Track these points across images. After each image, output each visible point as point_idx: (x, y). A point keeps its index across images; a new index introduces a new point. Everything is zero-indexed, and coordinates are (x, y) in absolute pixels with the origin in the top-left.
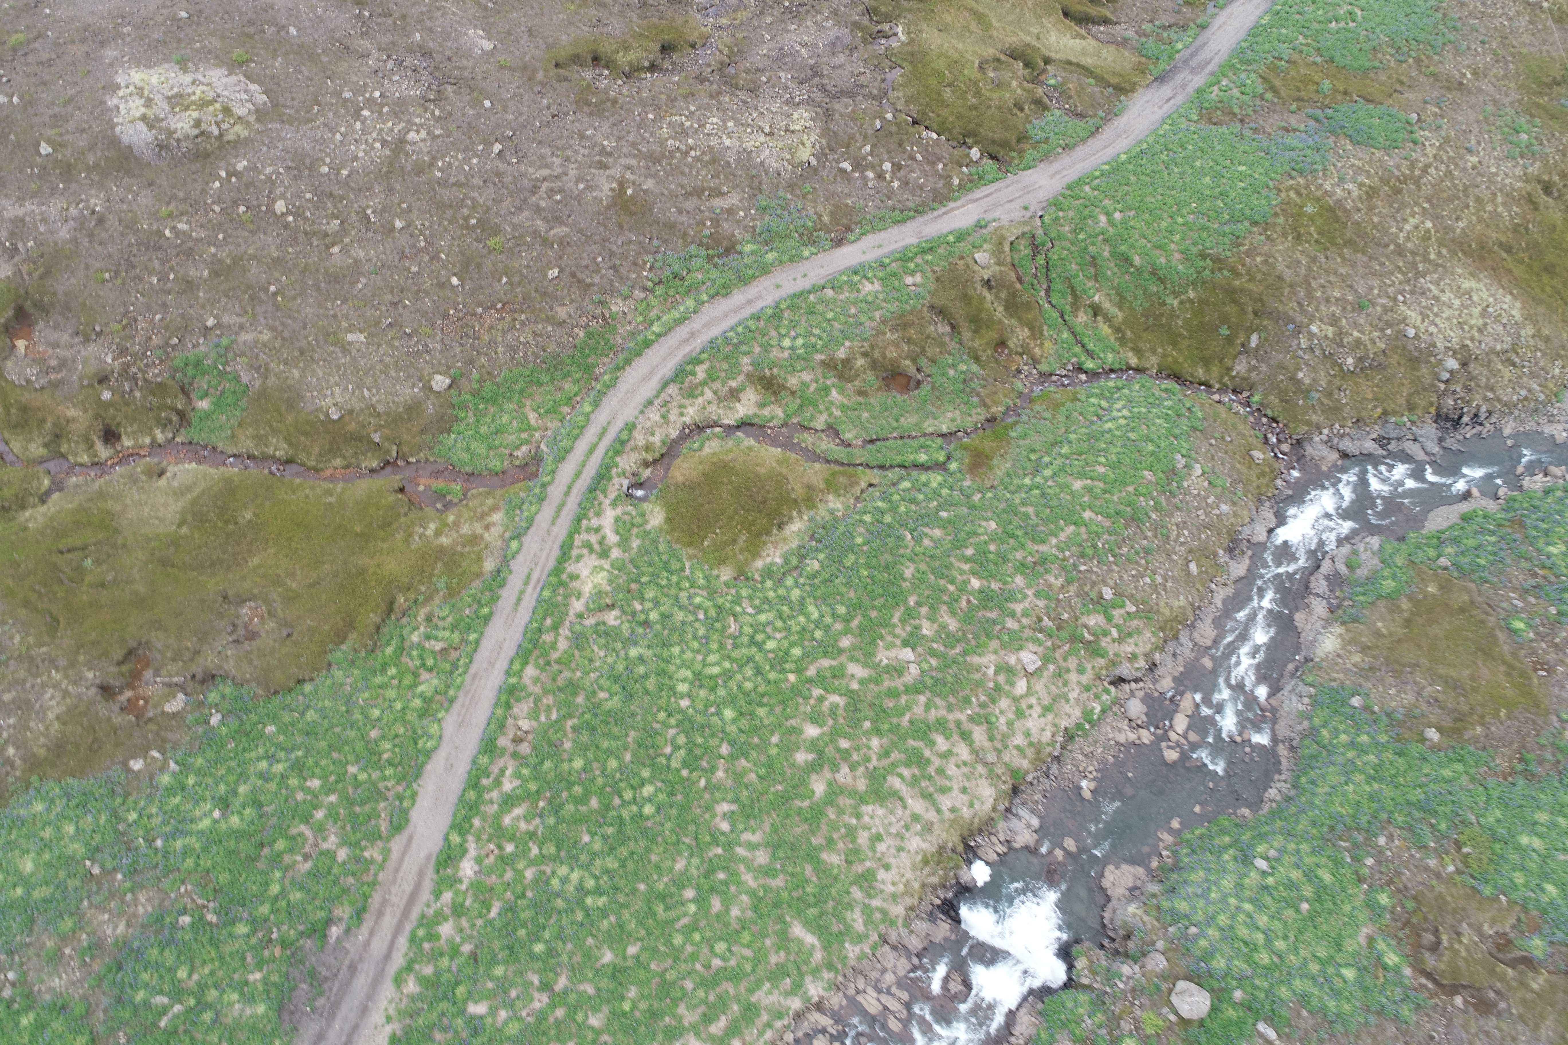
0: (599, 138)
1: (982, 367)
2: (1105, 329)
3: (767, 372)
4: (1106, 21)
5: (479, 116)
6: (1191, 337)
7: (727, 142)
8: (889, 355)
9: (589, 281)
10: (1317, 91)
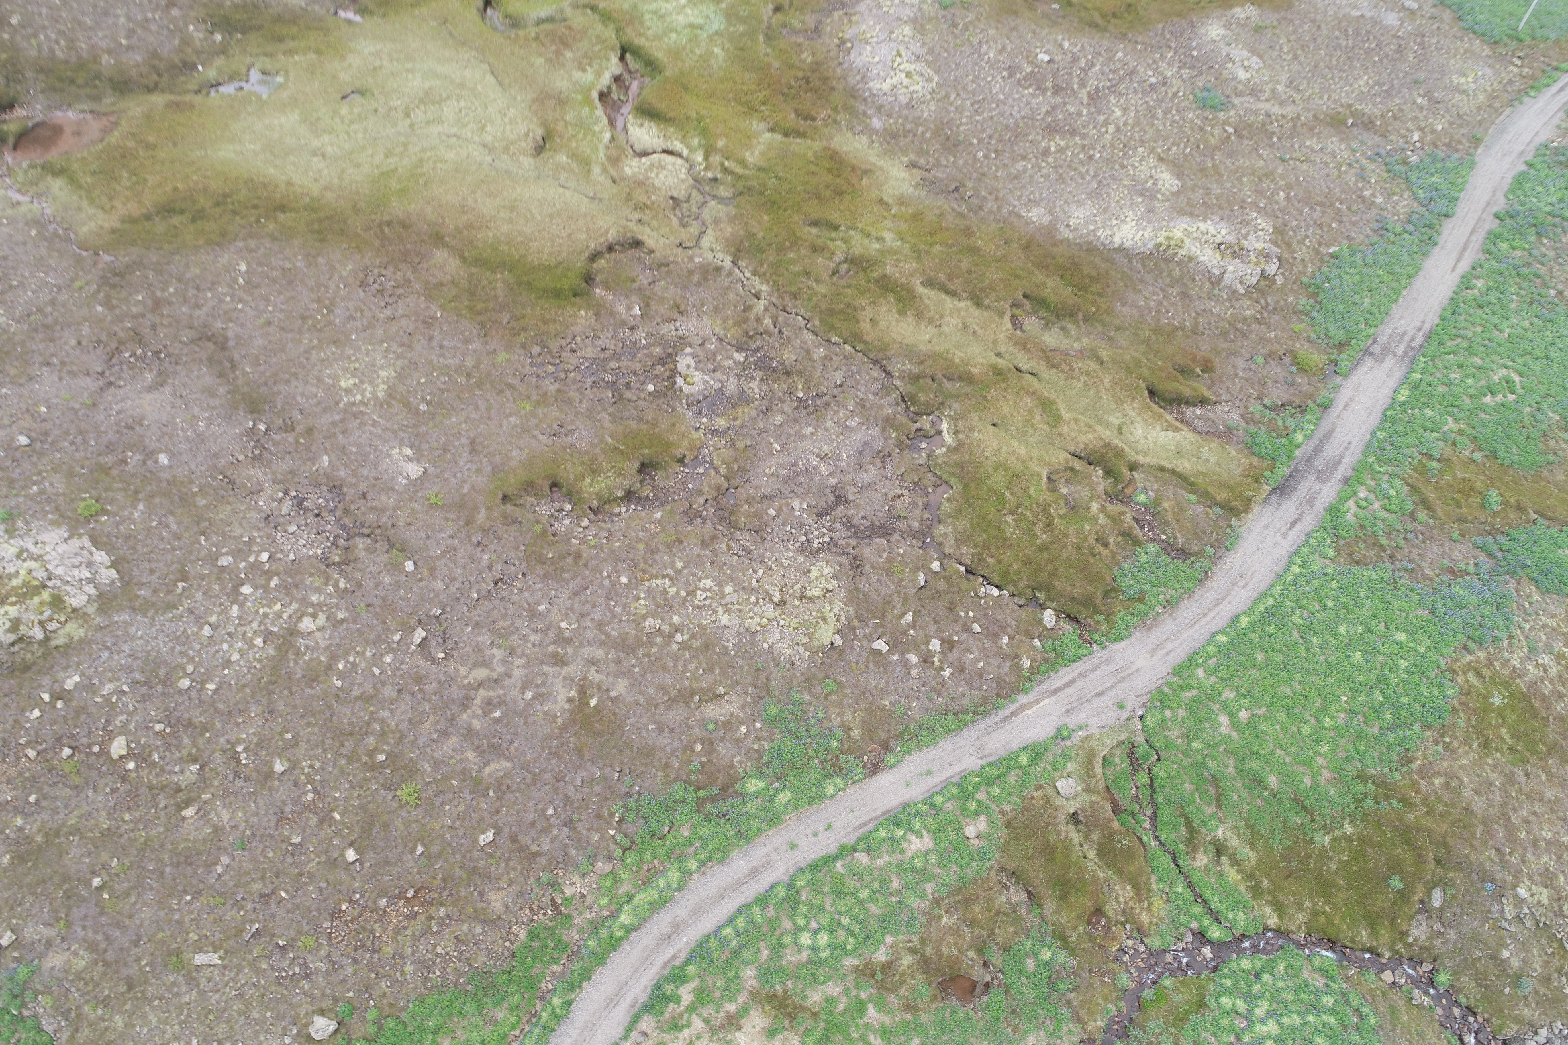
0: (555, 616)
1: (1072, 952)
2: (1233, 875)
3: (779, 988)
4: (1203, 402)
5: (397, 585)
6: (1349, 887)
7: (725, 619)
8: (945, 951)
9: (534, 848)
10: (1483, 506)
